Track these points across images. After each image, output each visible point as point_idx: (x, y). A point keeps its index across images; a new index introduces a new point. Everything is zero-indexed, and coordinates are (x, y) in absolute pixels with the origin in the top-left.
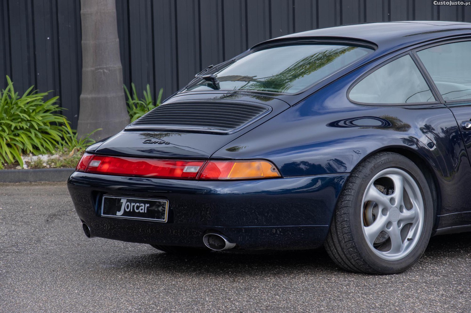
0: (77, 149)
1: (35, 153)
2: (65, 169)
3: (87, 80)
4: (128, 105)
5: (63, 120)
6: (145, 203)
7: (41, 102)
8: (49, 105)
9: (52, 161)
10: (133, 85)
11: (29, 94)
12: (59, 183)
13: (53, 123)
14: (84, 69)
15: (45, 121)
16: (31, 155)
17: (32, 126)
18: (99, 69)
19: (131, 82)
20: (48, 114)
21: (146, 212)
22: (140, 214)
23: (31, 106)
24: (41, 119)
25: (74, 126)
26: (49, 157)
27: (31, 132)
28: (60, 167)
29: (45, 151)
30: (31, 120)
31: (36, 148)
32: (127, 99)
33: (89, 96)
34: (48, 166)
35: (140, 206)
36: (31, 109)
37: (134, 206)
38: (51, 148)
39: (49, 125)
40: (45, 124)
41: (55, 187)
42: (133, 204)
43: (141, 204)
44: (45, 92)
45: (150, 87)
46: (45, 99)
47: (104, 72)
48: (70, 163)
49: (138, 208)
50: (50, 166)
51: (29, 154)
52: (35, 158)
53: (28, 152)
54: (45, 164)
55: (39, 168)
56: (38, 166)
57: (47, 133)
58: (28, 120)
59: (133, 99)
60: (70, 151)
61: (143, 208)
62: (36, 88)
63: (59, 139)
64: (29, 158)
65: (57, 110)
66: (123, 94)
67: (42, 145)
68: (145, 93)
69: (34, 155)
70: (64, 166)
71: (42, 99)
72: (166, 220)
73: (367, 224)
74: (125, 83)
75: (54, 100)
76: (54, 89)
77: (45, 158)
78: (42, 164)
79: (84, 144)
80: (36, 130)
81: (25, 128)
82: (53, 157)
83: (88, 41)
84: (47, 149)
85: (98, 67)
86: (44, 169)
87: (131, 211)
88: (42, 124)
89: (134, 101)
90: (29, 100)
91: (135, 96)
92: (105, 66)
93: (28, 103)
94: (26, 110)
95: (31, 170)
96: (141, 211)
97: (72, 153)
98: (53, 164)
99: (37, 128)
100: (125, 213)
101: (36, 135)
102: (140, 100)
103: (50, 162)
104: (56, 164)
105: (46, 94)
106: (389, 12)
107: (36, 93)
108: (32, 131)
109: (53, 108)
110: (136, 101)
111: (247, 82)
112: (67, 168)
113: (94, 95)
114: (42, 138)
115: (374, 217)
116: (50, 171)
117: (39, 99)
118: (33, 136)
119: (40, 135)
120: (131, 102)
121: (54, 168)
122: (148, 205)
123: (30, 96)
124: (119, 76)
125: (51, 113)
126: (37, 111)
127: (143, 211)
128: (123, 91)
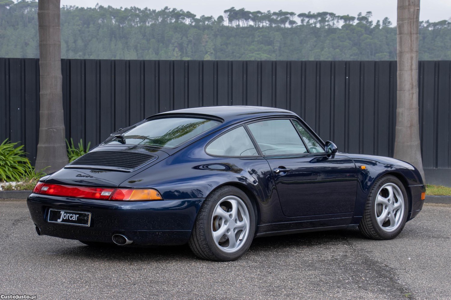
0: (35, 179)
1: (7, 180)
2: (26, 191)
3: (43, 135)
4: (68, 151)
5: (26, 160)
6: (76, 214)
7: (12, 148)
8: (18, 150)
9: (18, 186)
10: (72, 139)
11: (5, 144)
12: (22, 200)
13: (20, 162)
14: (40, 129)
15: (15, 161)
16: (5, 182)
17: (6, 164)
18: (50, 129)
19: (70, 137)
20: (17, 156)
21: (76, 220)
22: (72, 221)
23: (6, 151)
24: (12, 159)
25: (33, 164)
26: (16, 183)
27: (5, 167)
28: (23, 190)
29: (14, 179)
30: (5, 160)
31: (8, 177)
32: (67, 148)
33: (43, 146)
34: (16, 189)
35: (73, 216)
36: (6, 153)
37: (69, 216)
38: (18, 177)
39: (17, 163)
40: (14, 162)
41: (20, 202)
42: (68, 215)
43: (73, 215)
44: (15, 142)
45: (83, 141)
46: (15, 147)
47: (53, 130)
48: (30, 187)
49: (71, 217)
50: (17, 189)
51: (4, 181)
52: (7, 184)
53: (3, 180)
54: (13, 188)
55: (10, 190)
56: (9, 189)
57: (16, 168)
58: (4, 160)
59: (71, 148)
60: (30, 180)
61: (75, 217)
62: (10, 139)
63: (23, 172)
64: (4, 184)
65: (22, 154)
66: (65, 144)
67: (13, 176)
68: (79, 144)
69: (7, 182)
70: (25, 189)
71: (14, 147)
72: (89, 225)
73: (215, 230)
74: (66, 137)
75: (21, 148)
76: (21, 140)
77: (14, 184)
78: (11, 188)
79: (39, 175)
80: (9, 166)
81: (2, 165)
82: (19, 183)
83: (44, 111)
84: (15, 178)
85: (50, 127)
86: (13, 191)
87: (67, 219)
88: (12, 162)
89: (72, 149)
90: (5, 147)
91: (73, 146)
92: (54, 127)
93: (4, 149)
94: (3, 153)
95: (5, 191)
96: (73, 219)
97: (31, 181)
98: (19, 188)
99: (10, 165)
100: (63, 220)
101: (8, 169)
102: (76, 149)
103: (17, 187)
104: (20, 188)
105: (16, 143)
106: (232, 99)
107: (10, 143)
108: (7, 167)
109: (20, 152)
110: (73, 149)
111: (143, 140)
112: (28, 191)
113: (46, 145)
114: (12, 171)
115: (220, 226)
116: (17, 192)
117: (11, 147)
118: (7, 170)
119: (11, 169)
120: (70, 150)
121: (19, 190)
122: (78, 216)
123: (6, 145)
124: (63, 133)
125: (19, 156)
126: (10, 154)
127: (74, 219)
128: (65, 143)
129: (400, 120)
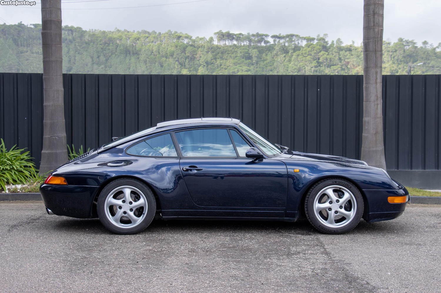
0: (38, 181)
1: (14, 183)
2: (30, 193)
3: (46, 143)
4: (70, 156)
5: (30, 164)
7: (19, 154)
8: (24, 156)
9: (23, 188)
10: (73, 145)
11: (13, 150)
12: (26, 201)
13: (25, 166)
14: (44, 137)
15: (21, 165)
16: (11, 184)
17: (13, 168)
18: (53, 136)
19: (72, 144)
20: (23, 161)
23: (13, 157)
24: (18, 164)
26: (22, 186)
27: (12, 172)
28: (27, 192)
29: (20, 182)
30: (12, 165)
31: (15, 181)
32: (69, 153)
33: (47, 152)
34: (21, 191)
36: (13, 158)
38: (23, 180)
39: (23, 167)
40: (21, 167)
41: (23, 204)
44: (22, 149)
45: (83, 147)
46: (22, 153)
47: (55, 138)
48: (34, 190)
50: (22, 192)
51: (10, 184)
52: (14, 186)
53: (10, 183)
54: (19, 190)
55: (16, 192)
56: (15, 191)
57: (22, 172)
58: (10, 165)
59: (73, 153)
60: (34, 183)
62: (17, 146)
63: (29, 175)
64: (10, 186)
65: (29, 158)
66: (67, 150)
67: (18, 179)
68: (80, 150)
69: (13, 184)
70: (30, 192)
71: (20, 153)
74: (68, 143)
75: (27, 153)
76: (28, 147)
77: (19, 186)
78: (17, 190)
79: (42, 179)
80: (15, 170)
81: (8, 169)
82: (24, 186)
83: (47, 121)
84: (21, 181)
85: (52, 135)
86: (18, 193)
88: (19, 167)
89: (73, 154)
90: (12, 153)
91: (74, 152)
92: (56, 135)
93: (12, 155)
94: (10, 159)
95: (11, 194)
97: (35, 184)
98: (24, 190)
99: (16, 169)
101: (15, 173)
102: (77, 154)
103: (22, 189)
104: (25, 190)
105: (23, 150)
107: (18, 149)
108: (13, 171)
109: (26, 158)
110: (75, 154)
112: (32, 193)
113: (49, 151)
114: (19, 175)
116: (21, 194)
117: (18, 153)
118: (13, 174)
119: (17, 173)
120: (71, 155)
121: (24, 192)
123: (14, 151)
124: (64, 141)
125: (25, 161)
126: (17, 159)
128: (66, 149)
129: (366, 128)
